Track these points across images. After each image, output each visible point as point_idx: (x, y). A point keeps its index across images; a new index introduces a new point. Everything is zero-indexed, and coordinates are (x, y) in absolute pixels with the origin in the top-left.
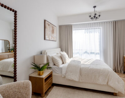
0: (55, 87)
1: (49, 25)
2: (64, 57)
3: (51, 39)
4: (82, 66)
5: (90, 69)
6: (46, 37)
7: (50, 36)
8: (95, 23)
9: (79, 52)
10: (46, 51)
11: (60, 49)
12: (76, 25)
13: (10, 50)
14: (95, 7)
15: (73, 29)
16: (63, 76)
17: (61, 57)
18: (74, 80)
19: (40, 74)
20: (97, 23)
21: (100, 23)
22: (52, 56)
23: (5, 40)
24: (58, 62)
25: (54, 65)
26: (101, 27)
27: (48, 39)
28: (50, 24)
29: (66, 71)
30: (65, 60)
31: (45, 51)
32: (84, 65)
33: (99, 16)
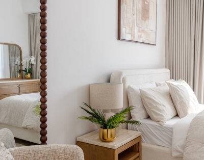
3: (140, 37)
6: (123, 30)
7: (136, 29)
10: (124, 75)
11: (168, 71)
13: (24, 73)
16: (175, 154)
19: (106, 138)
23: (10, 45)
24: (160, 110)
25: (148, 117)
27: (129, 37)
31: (120, 74)
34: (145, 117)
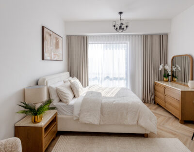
0: (61, 138)
1: (50, 35)
2: (76, 88)
3: (55, 57)
4: (104, 101)
5: (115, 104)
6: (45, 55)
7: (53, 53)
8: (120, 36)
9: (98, 77)
10: (47, 80)
11: (68, 73)
12: (94, 36)
14: (121, 13)
15: (89, 42)
16: (75, 119)
17: (72, 88)
18: (93, 123)
19: (36, 120)
20: (123, 36)
21: (126, 35)
22: (56, 88)
24: (67, 97)
25: (61, 101)
26: (128, 42)
27: (49, 58)
28: (51, 33)
29: (80, 110)
30: (78, 91)
31: (44, 80)
32: (106, 98)
33: (127, 27)
34: (59, 101)
